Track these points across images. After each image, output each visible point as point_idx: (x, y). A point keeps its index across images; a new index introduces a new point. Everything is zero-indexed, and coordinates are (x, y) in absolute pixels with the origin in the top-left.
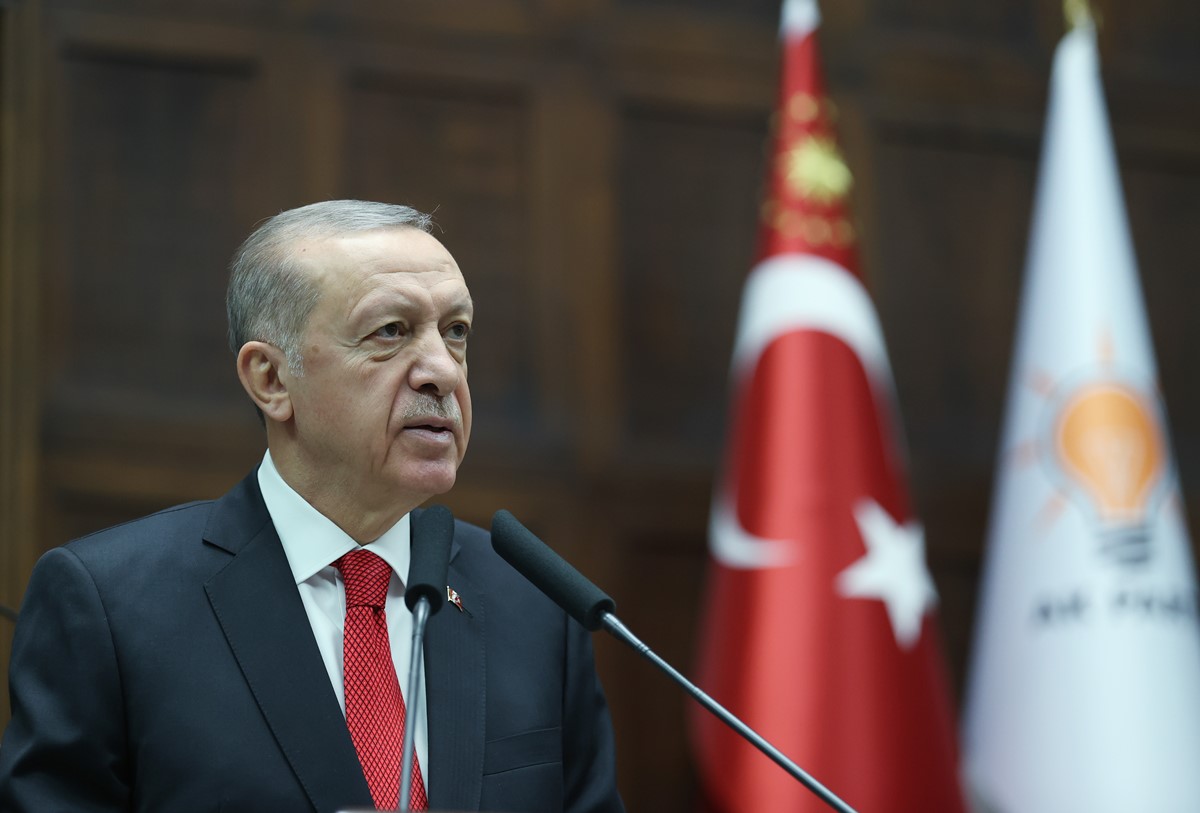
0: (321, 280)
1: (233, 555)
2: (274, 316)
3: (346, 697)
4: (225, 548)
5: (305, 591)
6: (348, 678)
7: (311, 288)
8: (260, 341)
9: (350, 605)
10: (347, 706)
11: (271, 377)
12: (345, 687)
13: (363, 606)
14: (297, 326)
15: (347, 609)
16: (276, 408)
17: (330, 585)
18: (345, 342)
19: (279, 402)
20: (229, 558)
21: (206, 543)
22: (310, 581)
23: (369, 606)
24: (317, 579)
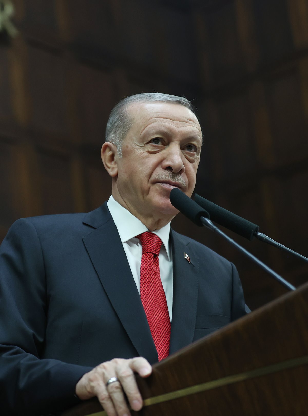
0: (134, 119)
1: (95, 229)
2: (116, 132)
3: (141, 287)
4: (92, 226)
5: (125, 246)
6: (142, 280)
7: (130, 121)
8: (109, 142)
9: (144, 253)
10: (141, 291)
11: (112, 158)
12: (141, 283)
13: (150, 253)
14: (122, 138)
15: (143, 254)
16: (112, 171)
17: (135, 245)
18: (138, 144)
19: (113, 168)
20: (93, 230)
21: (84, 223)
22: (127, 242)
23: (153, 253)
24: (130, 242)
